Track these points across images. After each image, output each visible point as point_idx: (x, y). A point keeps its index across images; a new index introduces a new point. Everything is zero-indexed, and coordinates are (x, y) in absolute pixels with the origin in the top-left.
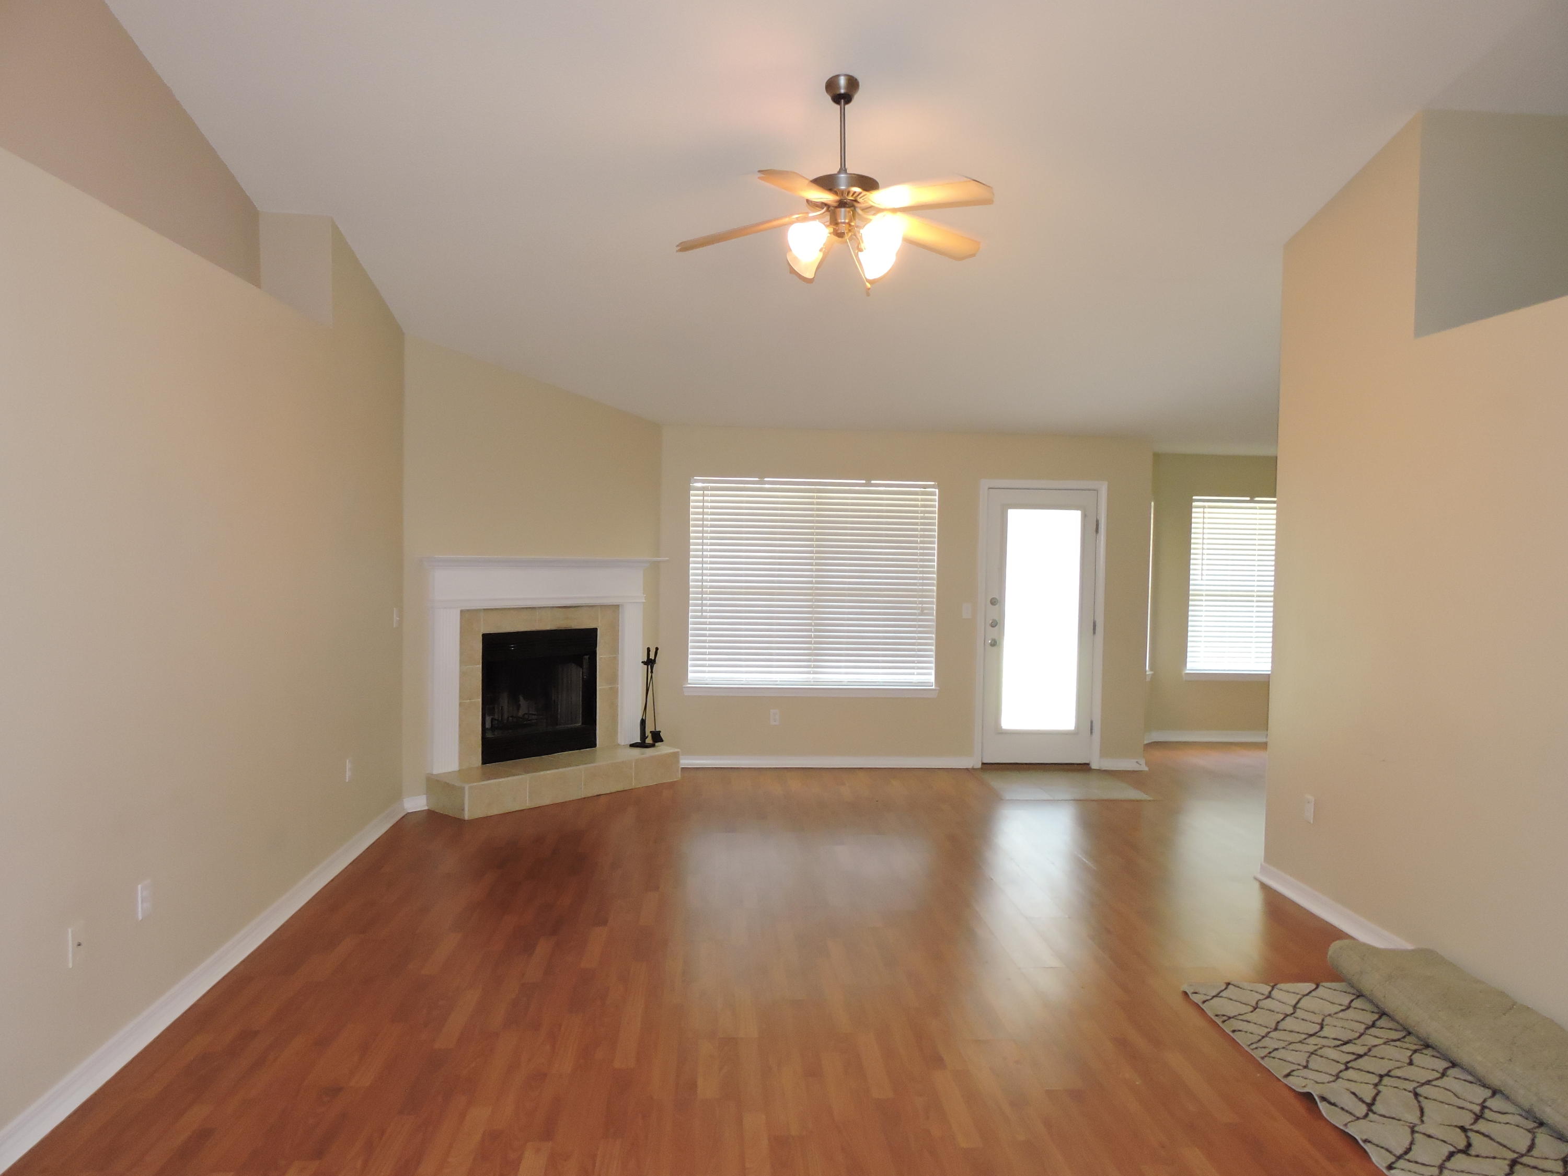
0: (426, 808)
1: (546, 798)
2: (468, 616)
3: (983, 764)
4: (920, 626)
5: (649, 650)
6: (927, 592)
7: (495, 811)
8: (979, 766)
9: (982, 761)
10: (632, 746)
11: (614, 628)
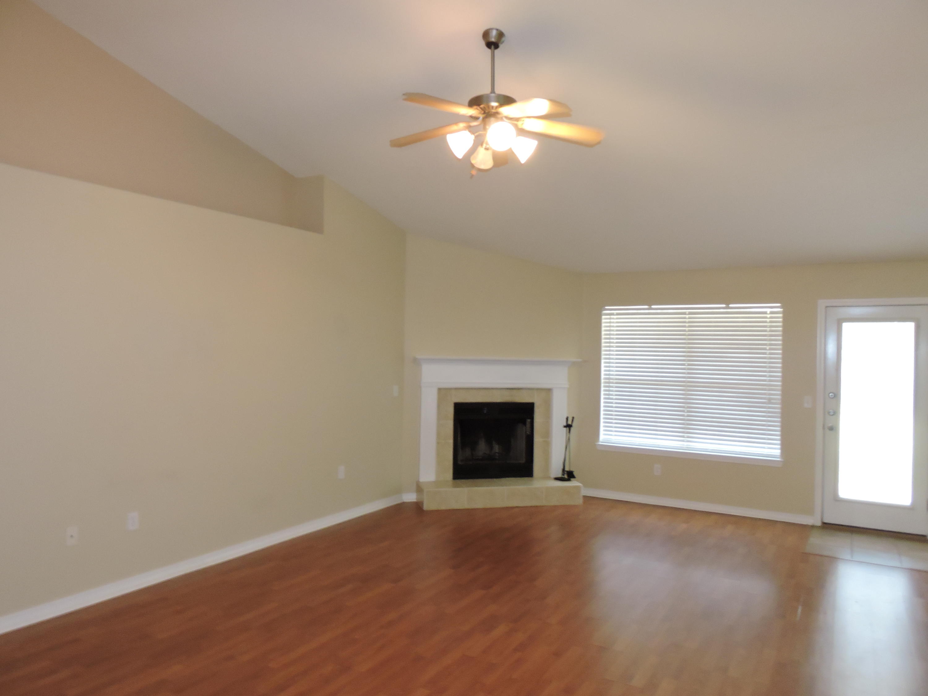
0: (415, 500)
1: (479, 504)
2: (443, 392)
3: (824, 523)
4: (769, 412)
5: (567, 419)
6: (771, 386)
7: (443, 507)
8: (819, 524)
9: (822, 519)
10: (557, 479)
11: (548, 404)
